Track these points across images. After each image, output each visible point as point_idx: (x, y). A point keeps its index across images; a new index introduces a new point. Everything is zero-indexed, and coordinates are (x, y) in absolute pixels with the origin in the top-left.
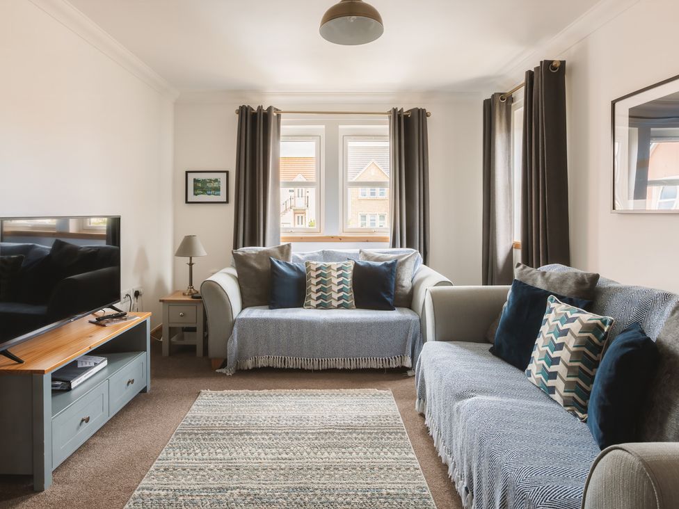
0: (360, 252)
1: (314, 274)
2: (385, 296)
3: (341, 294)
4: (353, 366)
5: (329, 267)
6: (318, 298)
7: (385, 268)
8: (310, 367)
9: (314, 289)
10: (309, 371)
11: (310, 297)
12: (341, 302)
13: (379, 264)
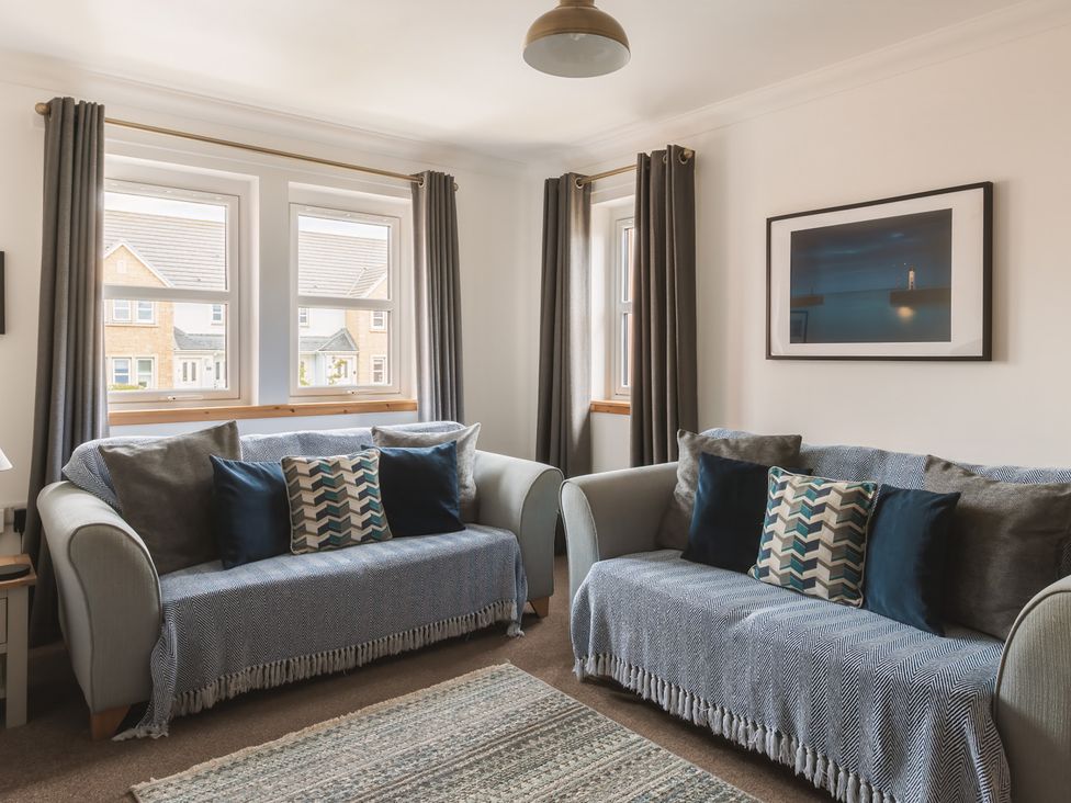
0: (374, 431)
1: (306, 483)
2: (447, 507)
3: (368, 515)
4: (419, 642)
5: (336, 466)
6: (322, 530)
7: (437, 458)
8: (340, 665)
9: (311, 512)
10: (337, 675)
11: (303, 530)
12: (369, 530)
13: (428, 451)
